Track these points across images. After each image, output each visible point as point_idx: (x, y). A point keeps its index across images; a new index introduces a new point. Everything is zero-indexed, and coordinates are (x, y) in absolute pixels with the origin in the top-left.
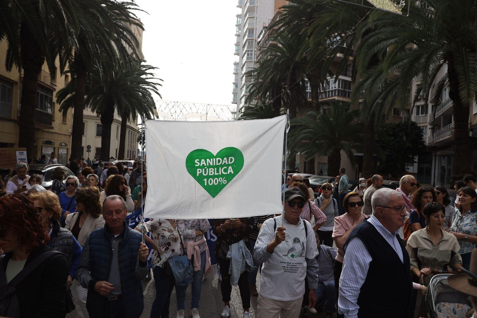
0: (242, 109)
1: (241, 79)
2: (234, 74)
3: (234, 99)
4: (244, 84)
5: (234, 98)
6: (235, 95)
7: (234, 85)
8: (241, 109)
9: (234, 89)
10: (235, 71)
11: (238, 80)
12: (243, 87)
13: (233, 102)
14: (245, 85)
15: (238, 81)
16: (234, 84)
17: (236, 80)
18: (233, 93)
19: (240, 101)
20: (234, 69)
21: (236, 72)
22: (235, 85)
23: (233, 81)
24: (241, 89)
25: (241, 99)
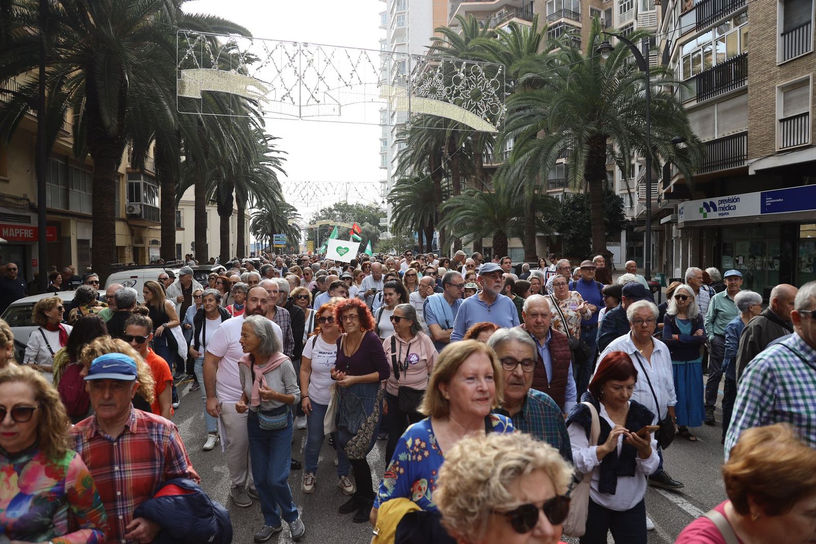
0: (395, 176)
1: (391, 134)
2: (380, 126)
4: (396, 140)
5: (383, 160)
6: (383, 156)
7: (382, 143)
8: (393, 176)
9: (381, 148)
11: (386, 134)
12: (394, 145)
25: (392, 162)
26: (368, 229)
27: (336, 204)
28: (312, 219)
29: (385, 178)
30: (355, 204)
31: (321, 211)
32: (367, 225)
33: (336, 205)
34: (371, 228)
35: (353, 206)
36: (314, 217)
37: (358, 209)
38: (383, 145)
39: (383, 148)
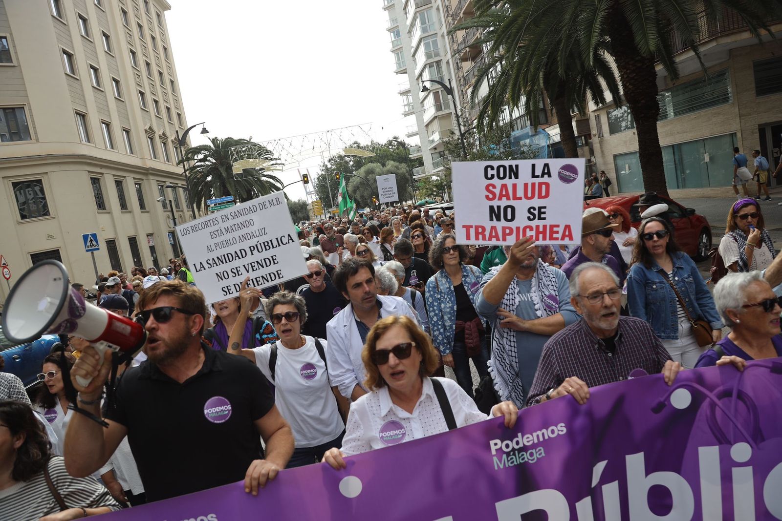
0: (424, 74)
1: (403, 12)
2: (385, 9)
3: (398, 64)
4: (415, 13)
5: (399, 59)
6: (398, 54)
7: (392, 34)
8: (421, 75)
9: (392, 42)
11: (396, 19)
12: (412, 25)
13: (397, 69)
14: (418, 15)
15: (397, 23)
16: (390, 30)
17: (393, 21)
18: (393, 52)
19: (415, 60)
21: (388, 3)
22: (394, 32)
23: (388, 25)
24: (410, 31)
25: (414, 55)
26: (393, 170)
28: (320, 173)
29: (406, 86)
30: (369, 143)
31: (329, 161)
32: (390, 165)
33: (345, 150)
34: (397, 167)
36: (323, 170)
37: (375, 148)
38: (395, 38)
39: (395, 42)
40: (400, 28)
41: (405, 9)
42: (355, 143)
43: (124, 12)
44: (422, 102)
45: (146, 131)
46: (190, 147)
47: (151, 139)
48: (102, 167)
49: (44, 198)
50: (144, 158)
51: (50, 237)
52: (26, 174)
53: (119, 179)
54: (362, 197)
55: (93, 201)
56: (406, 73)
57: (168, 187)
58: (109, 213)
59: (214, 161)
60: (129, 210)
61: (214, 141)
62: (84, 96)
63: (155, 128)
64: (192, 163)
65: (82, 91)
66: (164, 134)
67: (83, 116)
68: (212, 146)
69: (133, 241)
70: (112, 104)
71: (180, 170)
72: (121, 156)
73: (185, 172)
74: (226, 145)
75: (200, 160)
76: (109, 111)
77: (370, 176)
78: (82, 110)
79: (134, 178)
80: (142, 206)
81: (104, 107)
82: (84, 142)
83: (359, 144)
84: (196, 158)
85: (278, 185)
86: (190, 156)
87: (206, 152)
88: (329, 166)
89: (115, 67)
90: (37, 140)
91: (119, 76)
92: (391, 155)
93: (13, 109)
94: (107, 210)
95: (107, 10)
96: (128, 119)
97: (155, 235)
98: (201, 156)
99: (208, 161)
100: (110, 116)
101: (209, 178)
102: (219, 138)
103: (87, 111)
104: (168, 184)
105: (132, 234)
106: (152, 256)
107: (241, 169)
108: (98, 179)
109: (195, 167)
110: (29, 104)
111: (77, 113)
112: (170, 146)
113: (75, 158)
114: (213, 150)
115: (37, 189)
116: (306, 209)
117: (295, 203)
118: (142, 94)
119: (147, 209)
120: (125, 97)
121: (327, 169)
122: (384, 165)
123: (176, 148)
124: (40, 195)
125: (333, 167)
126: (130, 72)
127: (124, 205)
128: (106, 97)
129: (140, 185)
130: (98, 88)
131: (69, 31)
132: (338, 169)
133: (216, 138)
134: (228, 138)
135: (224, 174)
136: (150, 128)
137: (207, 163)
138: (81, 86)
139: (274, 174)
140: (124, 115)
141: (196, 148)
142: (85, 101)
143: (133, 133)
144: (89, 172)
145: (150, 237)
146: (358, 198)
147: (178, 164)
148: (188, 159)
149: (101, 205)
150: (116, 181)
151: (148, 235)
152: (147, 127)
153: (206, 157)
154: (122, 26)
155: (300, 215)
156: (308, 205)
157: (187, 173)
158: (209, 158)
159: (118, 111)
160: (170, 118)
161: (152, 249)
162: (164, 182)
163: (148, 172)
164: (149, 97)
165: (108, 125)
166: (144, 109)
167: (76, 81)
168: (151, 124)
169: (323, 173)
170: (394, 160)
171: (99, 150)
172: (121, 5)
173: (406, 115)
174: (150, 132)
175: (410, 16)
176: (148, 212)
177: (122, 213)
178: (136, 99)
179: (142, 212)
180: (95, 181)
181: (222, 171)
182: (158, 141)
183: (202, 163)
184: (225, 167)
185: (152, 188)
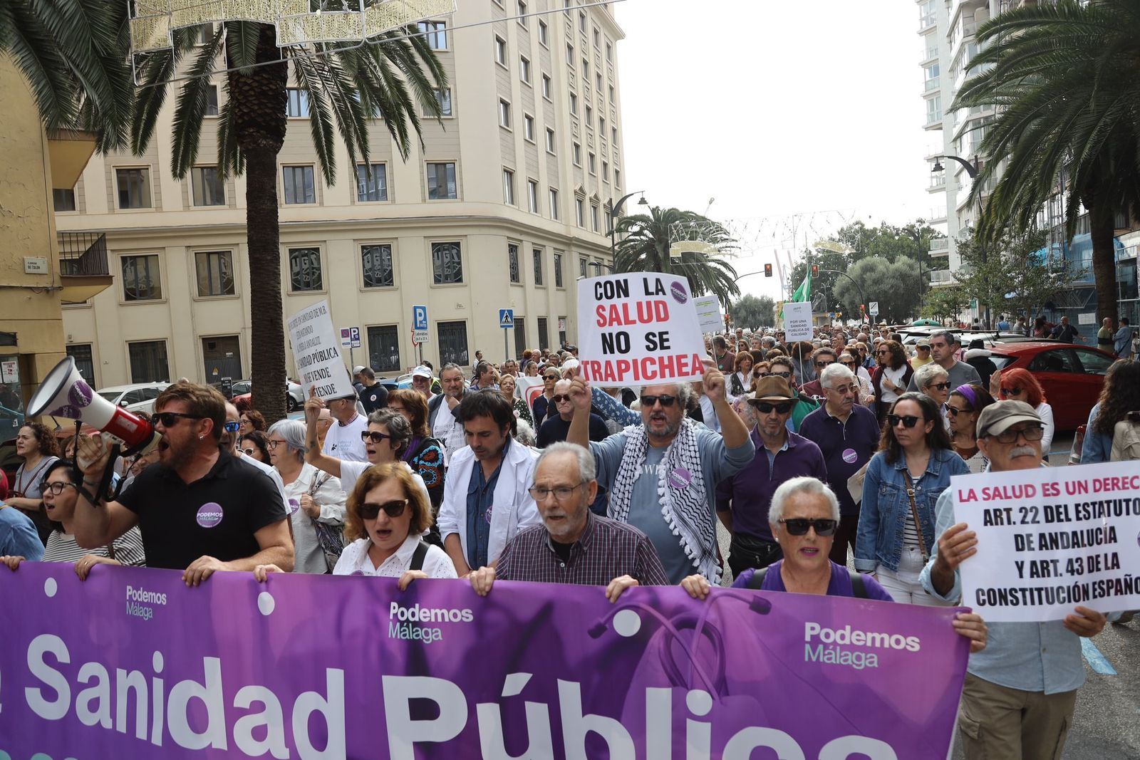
0: (964, 136)
1: (947, 40)
2: (921, 34)
3: (931, 116)
4: (962, 44)
5: (932, 109)
6: (932, 101)
7: (927, 71)
9: (926, 83)
10: (924, 22)
11: (936, 50)
12: (957, 60)
13: (930, 122)
14: (966, 47)
15: (936, 54)
16: (923, 65)
17: (931, 51)
18: (924, 97)
20: (922, 20)
21: (927, 25)
22: (930, 68)
23: (923, 57)
24: (952, 70)
26: (905, 268)
27: (842, 230)
28: (800, 261)
29: (939, 149)
30: (879, 227)
31: (816, 245)
32: (902, 261)
33: (841, 232)
34: (911, 267)
35: (875, 229)
36: (804, 258)
37: (885, 233)
38: (931, 76)
39: (930, 83)
40: (941, 63)
41: (949, 35)
42: (857, 223)
43: (570, 48)
44: (957, 175)
45: (575, 192)
46: (625, 215)
47: (580, 202)
48: (522, 233)
49: (459, 263)
50: (568, 225)
51: (459, 306)
52: (446, 235)
53: (538, 248)
54: (852, 303)
55: (508, 271)
56: (941, 129)
57: (591, 264)
58: (522, 286)
59: (651, 236)
60: (543, 286)
61: (654, 211)
62: (514, 151)
63: (586, 189)
64: (625, 235)
65: (514, 144)
66: (596, 196)
67: (510, 173)
68: (651, 217)
69: (542, 323)
70: (543, 158)
71: (607, 242)
72: (543, 221)
73: (614, 245)
74: (669, 216)
75: (635, 234)
76: (538, 168)
77: (868, 274)
78: (510, 166)
79: (554, 249)
80: (559, 283)
81: (533, 164)
82: (507, 204)
83: (863, 225)
84: (630, 229)
85: (730, 275)
86: (622, 226)
87: (643, 224)
88: (814, 253)
89: (551, 116)
90: (462, 199)
91: (554, 127)
92: (908, 246)
93: (445, 164)
94: (521, 283)
95: (552, 48)
96: (558, 178)
97: (568, 319)
98: (636, 229)
99: (644, 235)
100: (538, 173)
101: (643, 256)
102: (661, 208)
103: (516, 168)
104: (592, 260)
105: (542, 314)
106: (561, 343)
107: (680, 252)
108: (516, 247)
109: (626, 241)
110: (460, 159)
111: (505, 171)
112: (602, 211)
113: (496, 222)
114: (651, 221)
115: (454, 252)
116: (771, 309)
117: (756, 300)
118: (577, 146)
119: (564, 287)
120: (557, 152)
121: (810, 258)
122: (892, 261)
123: (608, 214)
124: (456, 260)
125: (820, 255)
126: (567, 119)
127: (538, 280)
128: (537, 151)
129: (559, 256)
130: (530, 142)
131: (510, 78)
132: (825, 259)
133: (657, 207)
134: (673, 209)
135: (661, 255)
136: (581, 189)
137: (642, 237)
138: (514, 139)
139: (726, 259)
140: (554, 173)
141: (632, 218)
142: (515, 157)
143: (560, 195)
144: (508, 238)
145: (561, 320)
146: (846, 303)
147: (607, 235)
148: (619, 230)
149: (515, 277)
150: (534, 250)
151: (560, 318)
152: (577, 188)
153: (642, 228)
154: (565, 65)
155: (761, 318)
156: (773, 305)
157: (616, 248)
158: (646, 232)
159: (548, 168)
160: (606, 176)
161: (562, 335)
162: (588, 256)
163: (570, 242)
164: (584, 152)
165: (534, 184)
166: (577, 166)
167: (508, 134)
168: (583, 184)
169: (804, 262)
170: (910, 256)
171: (521, 214)
172: (567, 40)
173: (932, 191)
174: (580, 194)
175: (956, 46)
176: (564, 290)
177: (536, 288)
178: (569, 152)
179: (557, 290)
180: (513, 249)
181: (659, 249)
182: (587, 204)
183: (637, 238)
184: (662, 245)
185: (572, 260)
